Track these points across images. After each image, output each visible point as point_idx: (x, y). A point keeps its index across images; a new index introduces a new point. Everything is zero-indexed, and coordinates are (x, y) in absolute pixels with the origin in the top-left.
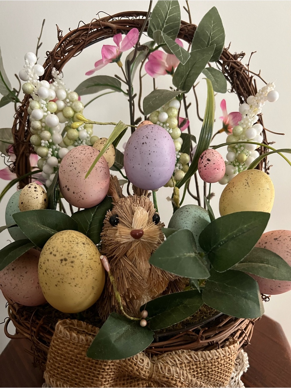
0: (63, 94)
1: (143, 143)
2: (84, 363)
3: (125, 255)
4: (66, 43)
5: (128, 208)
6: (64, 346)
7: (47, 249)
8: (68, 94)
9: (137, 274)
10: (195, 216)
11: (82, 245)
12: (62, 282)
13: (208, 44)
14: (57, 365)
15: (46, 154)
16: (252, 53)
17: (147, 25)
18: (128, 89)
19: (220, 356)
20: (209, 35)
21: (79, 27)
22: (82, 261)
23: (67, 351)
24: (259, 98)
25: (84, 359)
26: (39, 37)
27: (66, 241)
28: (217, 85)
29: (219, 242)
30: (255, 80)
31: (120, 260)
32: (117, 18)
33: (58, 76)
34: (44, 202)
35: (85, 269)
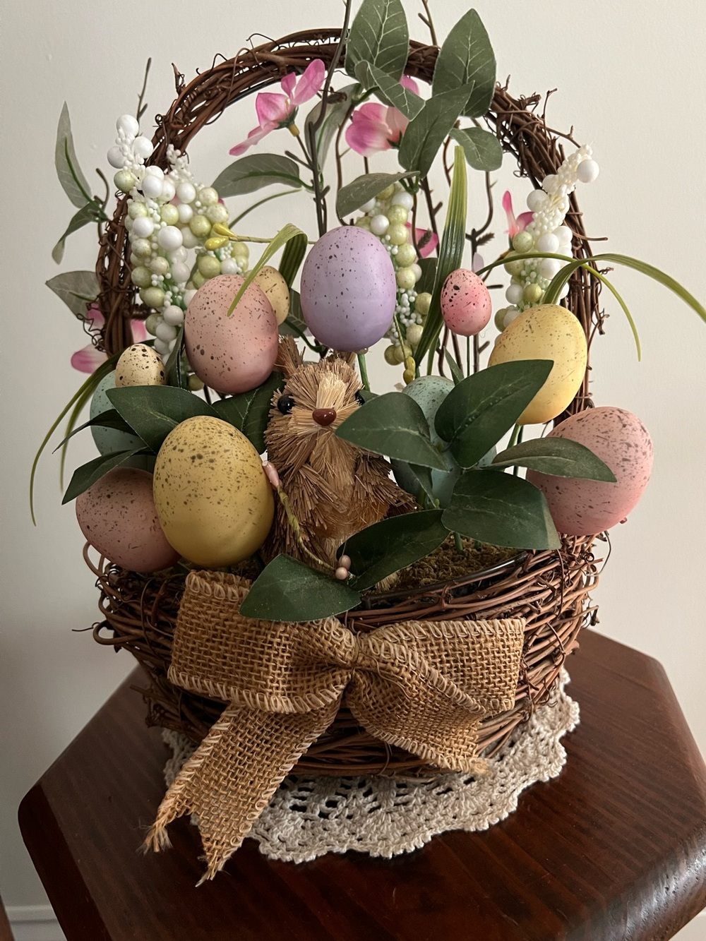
0: (189, 192)
1: (331, 257)
2: (236, 635)
3: (307, 462)
4: (192, 97)
5: (310, 379)
6: (201, 609)
7: (169, 442)
8: (197, 193)
9: (328, 491)
10: (434, 391)
11: (229, 436)
12: (196, 496)
13: (464, 82)
14: (190, 645)
15: (161, 301)
16: (549, 92)
17: (343, 53)
18: (312, 178)
19: (483, 633)
20: (465, 65)
21: (215, 67)
22: (229, 460)
23: (207, 617)
24: (562, 176)
25: (237, 628)
26: (140, 95)
27: (200, 429)
28: (482, 158)
29: (466, 419)
30: (560, 146)
31: (299, 472)
32: (287, 45)
33: (179, 159)
34: (160, 376)
35: (234, 475)
